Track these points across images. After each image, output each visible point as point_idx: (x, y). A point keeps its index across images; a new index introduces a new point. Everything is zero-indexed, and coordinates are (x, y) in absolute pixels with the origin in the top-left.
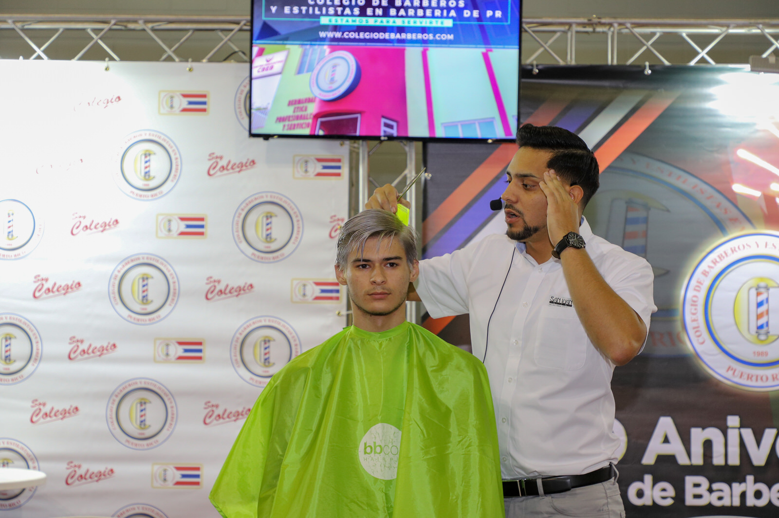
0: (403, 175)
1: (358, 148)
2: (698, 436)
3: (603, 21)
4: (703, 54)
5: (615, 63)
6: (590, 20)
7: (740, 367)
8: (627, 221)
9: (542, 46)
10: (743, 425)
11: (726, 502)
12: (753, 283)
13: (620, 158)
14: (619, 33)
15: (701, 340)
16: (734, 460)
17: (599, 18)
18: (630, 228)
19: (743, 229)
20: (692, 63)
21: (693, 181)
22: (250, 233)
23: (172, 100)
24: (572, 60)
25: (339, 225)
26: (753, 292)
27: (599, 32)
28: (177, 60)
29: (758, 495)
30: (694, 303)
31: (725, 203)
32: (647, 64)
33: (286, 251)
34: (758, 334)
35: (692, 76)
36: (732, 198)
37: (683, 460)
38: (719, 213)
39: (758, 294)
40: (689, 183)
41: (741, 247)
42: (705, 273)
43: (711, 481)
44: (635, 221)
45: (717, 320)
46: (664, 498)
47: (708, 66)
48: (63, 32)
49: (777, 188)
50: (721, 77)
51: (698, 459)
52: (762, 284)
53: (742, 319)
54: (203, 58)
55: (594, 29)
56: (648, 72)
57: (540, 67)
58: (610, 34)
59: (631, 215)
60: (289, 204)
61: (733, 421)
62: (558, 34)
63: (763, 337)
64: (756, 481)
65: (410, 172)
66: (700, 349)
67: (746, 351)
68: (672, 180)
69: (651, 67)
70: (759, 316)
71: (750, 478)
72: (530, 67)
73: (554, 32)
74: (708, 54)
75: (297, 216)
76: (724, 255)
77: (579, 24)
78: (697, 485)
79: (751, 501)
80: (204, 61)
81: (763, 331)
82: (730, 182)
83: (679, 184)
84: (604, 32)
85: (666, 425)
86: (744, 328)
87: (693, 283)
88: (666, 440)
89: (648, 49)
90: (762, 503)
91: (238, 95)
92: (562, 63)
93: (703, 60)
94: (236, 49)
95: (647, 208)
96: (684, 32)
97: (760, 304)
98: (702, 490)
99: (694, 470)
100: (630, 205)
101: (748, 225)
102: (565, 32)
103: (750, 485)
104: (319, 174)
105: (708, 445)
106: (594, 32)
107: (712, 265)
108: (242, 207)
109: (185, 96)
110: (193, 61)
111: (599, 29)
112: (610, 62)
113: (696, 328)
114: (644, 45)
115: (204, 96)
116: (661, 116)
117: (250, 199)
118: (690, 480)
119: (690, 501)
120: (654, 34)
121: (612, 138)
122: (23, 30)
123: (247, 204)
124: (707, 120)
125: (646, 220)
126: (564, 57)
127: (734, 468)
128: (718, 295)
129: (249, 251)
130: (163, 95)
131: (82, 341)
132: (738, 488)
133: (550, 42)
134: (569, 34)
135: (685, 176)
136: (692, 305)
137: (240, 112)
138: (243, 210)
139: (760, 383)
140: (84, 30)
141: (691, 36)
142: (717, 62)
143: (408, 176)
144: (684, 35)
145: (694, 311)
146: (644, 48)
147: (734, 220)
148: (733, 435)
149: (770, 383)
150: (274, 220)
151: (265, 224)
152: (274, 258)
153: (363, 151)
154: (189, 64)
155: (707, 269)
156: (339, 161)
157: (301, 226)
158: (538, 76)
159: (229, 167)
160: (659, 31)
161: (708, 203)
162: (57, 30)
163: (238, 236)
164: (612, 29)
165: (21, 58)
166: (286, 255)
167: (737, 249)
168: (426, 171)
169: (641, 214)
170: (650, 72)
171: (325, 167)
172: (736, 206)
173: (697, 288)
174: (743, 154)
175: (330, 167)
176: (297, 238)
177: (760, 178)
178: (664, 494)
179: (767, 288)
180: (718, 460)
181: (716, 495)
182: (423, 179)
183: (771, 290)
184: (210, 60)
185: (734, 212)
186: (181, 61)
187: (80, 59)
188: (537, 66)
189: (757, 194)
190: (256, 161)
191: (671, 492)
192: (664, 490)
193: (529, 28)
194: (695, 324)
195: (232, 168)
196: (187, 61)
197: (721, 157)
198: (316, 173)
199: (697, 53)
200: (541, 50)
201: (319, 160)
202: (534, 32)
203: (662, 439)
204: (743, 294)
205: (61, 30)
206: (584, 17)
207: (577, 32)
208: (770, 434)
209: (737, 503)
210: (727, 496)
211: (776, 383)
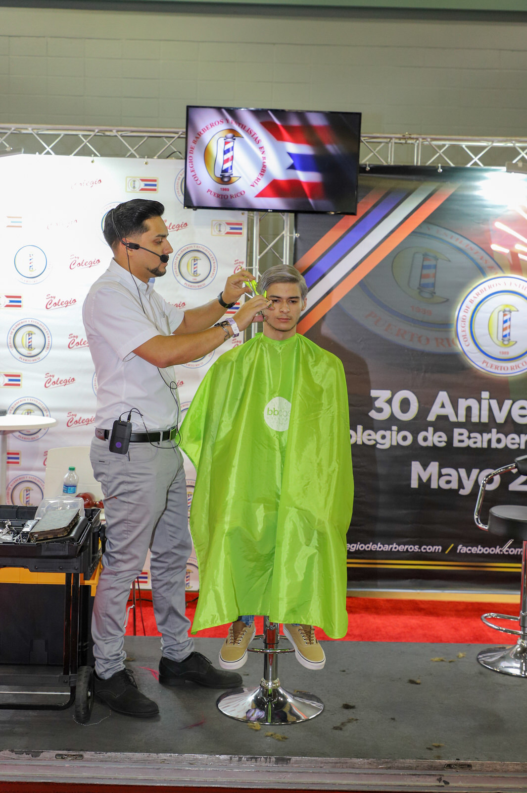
0: (281, 234)
1: (253, 217)
2: (463, 404)
3: (412, 136)
4: (476, 159)
5: (419, 164)
6: (404, 136)
7: (491, 361)
8: (423, 267)
9: (373, 152)
10: (491, 398)
11: (479, 445)
12: (502, 308)
13: (420, 226)
14: (422, 144)
15: (467, 344)
16: (485, 419)
17: (410, 135)
18: (425, 272)
19: (497, 273)
20: (469, 166)
21: (466, 242)
22: (183, 270)
23: (134, 183)
24: (391, 161)
25: (240, 265)
26: (501, 314)
27: (409, 143)
28: (138, 157)
29: (499, 441)
30: (464, 320)
31: (486, 257)
32: (440, 165)
33: (206, 282)
34: (504, 340)
35: (468, 174)
36: (490, 254)
37: (453, 418)
38: (482, 263)
39: (505, 315)
40: (463, 243)
41: (495, 285)
42: (471, 301)
43: (470, 432)
44: (429, 267)
45: (477, 331)
46: (440, 442)
47: (479, 167)
48: (63, 136)
49: (518, 247)
50: (486, 174)
51: (462, 418)
52: (507, 309)
53: (494, 330)
54: (155, 156)
55: (406, 141)
56: (440, 170)
57: (371, 166)
58: (416, 145)
59: (426, 263)
60: (209, 252)
61: (485, 395)
62: (383, 144)
63: (506, 343)
64: (498, 432)
65: (286, 233)
66: (466, 349)
67: (495, 351)
68: (453, 241)
69: (442, 167)
70: (504, 329)
71: (494, 431)
72: (364, 166)
73: (380, 143)
74: (479, 159)
75: (213, 260)
76: (484, 290)
77: (396, 138)
78: (461, 434)
79: (494, 445)
80: (155, 158)
81: (506, 339)
82: (489, 243)
83: (457, 244)
84: (412, 144)
85: (443, 396)
86: (494, 337)
87: (464, 307)
88: (443, 406)
89: (440, 155)
90: (501, 446)
91: (177, 181)
92: (385, 164)
93: (475, 164)
94: (176, 150)
95: (436, 259)
96: (464, 144)
97: (505, 322)
98: (464, 437)
99: (459, 425)
100: (425, 256)
101: (501, 271)
102: (387, 143)
103: (494, 435)
104: (228, 233)
105: (469, 409)
106: (406, 143)
107: (476, 296)
108: (179, 253)
109: (142, 180)
110: (148, 158)
111: (410, 141)
112: (415, 164)
113: (465, 336)
114: (438, 152)
115: (155, 181)
116: (448, 200)
117: (184, 248)
118: (457, 431)
119: (456, 444)
120: (444, 145)
121: (416, 213)
122: (38, 134)
123: (182, 252)
124: (476, 203)
125: (435, 267)
126: (386, 159)
127: (485, 424)
128: (479, 316)
129: (183, 281)
130: (128, 179)
131: (77, 337)
132: (486, 436)
133: (378, 149)
134: (390, 145)
135: (461, 238)
136: (462, 321)
137: (178, 191)
138: (179, 255)
139: (503, 371)
140: (77, 135)
141: (468, 147)
142: (485, 165)
143: (285, 235)
144: (464, 146)
145: (463, 325)
146: (438, 154)
147: (491, 268)
148: (485, 404)
149: (510, 371)
150: (199, 262)
151: (193, 265)
152: (198, 286)
153: (257, 218)
154: (146, 160)
155: (473, 299)
156: (241, 224)
157: (216, 266)
158: (369, 172)
159: (171, 227)
160: (448, 143)
161: (475, 257)
162: (59, 135)
163: (176, 271)
164: (418, 142)
165: (37, 153)
166: (206, 285)
167: (492, 286)
168: (296, 233)
169: (432, 263)
170: (441, 170)
171: (232, 229)
172: (493, 259)
173: (466, 311)
174: (499, 225)
175: (235, 229)
176: (213, 274)
177: (508, 241)
178: (440, 439)
179: (510, 312)
180: (475, 419)
181: (472, 440)
182: (294, 237)
183: (513, 313)
184: (159, 157)
185: (491, 263)
186: (140, 158)
187: (75, 155)
188: (369, 165)
189: (507, 251)
190: (188, 224)
191: (445, 438)
192: (440, 437)
193: (364, 140)
194: (464, 333)
195: (172, 228)
196: (144, 158)
197: (484, 227)
198: (226, 232)
199: (472, 159)
200: (372, 154)
201: (228, 224)
202: (367, 142)
203: (440, 405)
204: (495, 315)
205: (62, 135)
206: (400, 134)
207: (395, 143)
208: (508, 403)
209: (485, 445)
210: (479, 441)
211: (513, 371)
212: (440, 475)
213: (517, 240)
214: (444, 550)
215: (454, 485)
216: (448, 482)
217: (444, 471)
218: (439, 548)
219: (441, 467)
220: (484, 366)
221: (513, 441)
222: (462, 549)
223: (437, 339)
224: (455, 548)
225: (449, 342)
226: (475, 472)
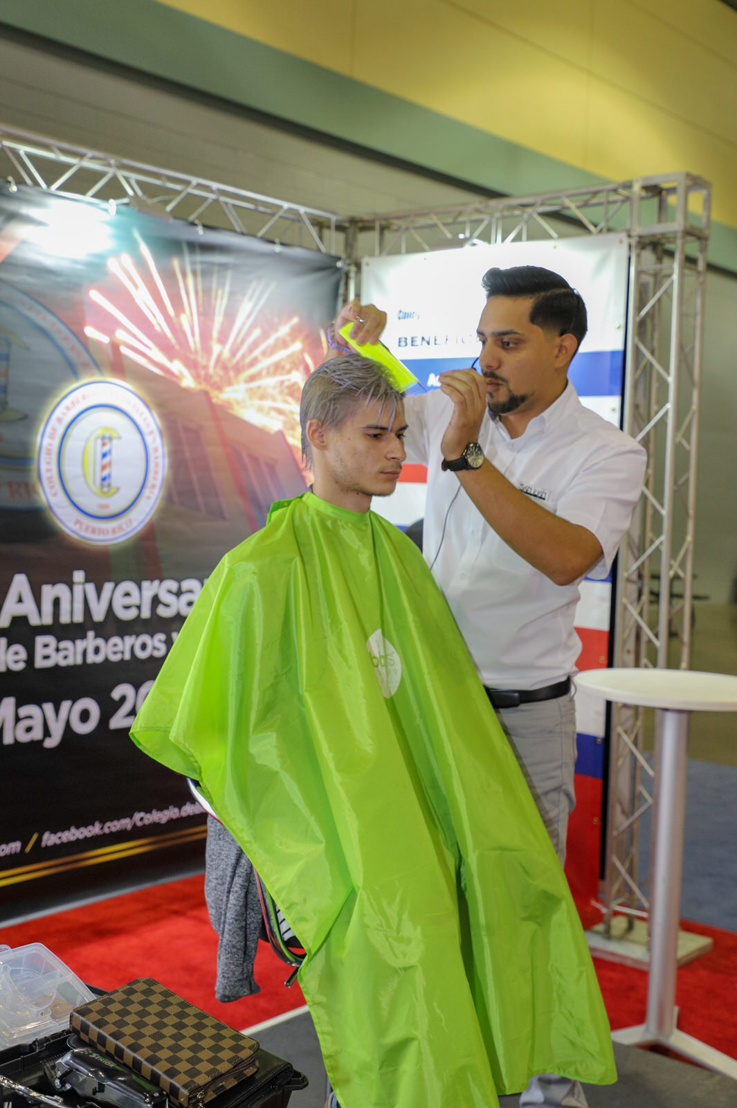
2: (48, 592)
7: (87, 521)
10: (87, 580)
11: (70, 661)
12: (99, 433)
15: (53, 491)
16: (79, 618)
19: (92, 375)
21: (51, 319)
26: (99, 442)
29: (97, 650)
30: (49, 453)
31: (79, 347)
34: (102, 486)
36: (84, 341)
37: (34, 621)
38: (72, 355)
39: (104, 444)
40: (47, 321)
42: (59, 420)
43: (59, 640)
45: (68, 470)
46: (16, 662)
49: (120, 335)
51: (47, 620)
52: (107, 435)
53: (89, 469)
61: (79, 576)
63: (105, 489)
64: (96, 636)
66: (53, 500)
67: (91, 502)
68: (32, 315)
70: (103, 468)
71: (91, 634)
76: (75, 402)
78: (46, 646)
79: (92, 658)
81: (106, 483)
82: (82, 325)
83: (39, 320)
85: (20, 583)
86: (90, 480)
87: (49, 430)
88: (20, 600)
90: (99, 659)
95: (9, 343)
97: (104, 455)
98: (50, 651)
99: (43, 630)
101: (97, 372)
103: (91, 641)
105: (57, 602)
107: (66, 412)
113: (50, 478)
118: (40, 640)
119: (40, 663)
125: (7, 357)
127: (79, 625)
128: (70, 444)
132: (80, 645)
135: (44, 312)
136: (47, 454)
139: (101, 537)
145: (48, 460)
147: (85, 365)
148: (78, 589)
149: (110, 536)
155: (61, 416)
161: (64, 345)
169: (3, 350)
172: (88, 352)
173: (52, 435)
174: (94, 295)
178: (17, 658)
179: (110, 439)
180: (65, 619)
181: (62, 654)
183: (115, 442)
185: (85, 357)
189: (105, 339)
191: (23, 655)
192: (16, 653)
194: (49, 474)
197: (75, 296)
203: (16, 598)
204: (91, 445)
208: (108, 587)
209: (79, 661)
210: (70, 654)
211: (115, 536)
212: (18, 719)
213: (119, 324)
214: (24, 847)
215: (37, 734)
216: (29, 729)
217: (24, 711)
218: (15, 846)
219: (19, 705)
220: (76, 528)
221: (116, 649)
222: (49, 839)
223: (10, 484)
224: (39, 840)
225: (28, 488)
226: (66, 705)
